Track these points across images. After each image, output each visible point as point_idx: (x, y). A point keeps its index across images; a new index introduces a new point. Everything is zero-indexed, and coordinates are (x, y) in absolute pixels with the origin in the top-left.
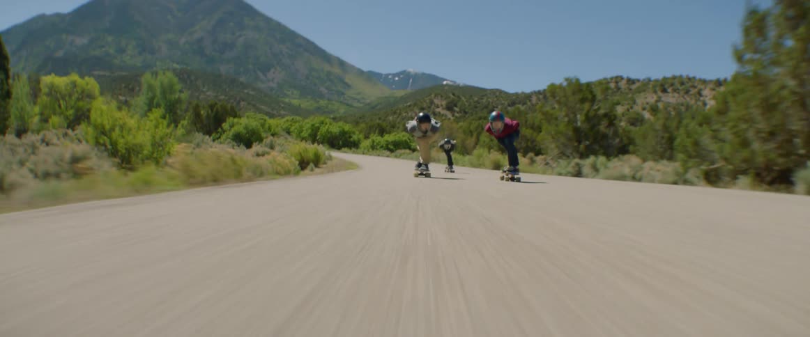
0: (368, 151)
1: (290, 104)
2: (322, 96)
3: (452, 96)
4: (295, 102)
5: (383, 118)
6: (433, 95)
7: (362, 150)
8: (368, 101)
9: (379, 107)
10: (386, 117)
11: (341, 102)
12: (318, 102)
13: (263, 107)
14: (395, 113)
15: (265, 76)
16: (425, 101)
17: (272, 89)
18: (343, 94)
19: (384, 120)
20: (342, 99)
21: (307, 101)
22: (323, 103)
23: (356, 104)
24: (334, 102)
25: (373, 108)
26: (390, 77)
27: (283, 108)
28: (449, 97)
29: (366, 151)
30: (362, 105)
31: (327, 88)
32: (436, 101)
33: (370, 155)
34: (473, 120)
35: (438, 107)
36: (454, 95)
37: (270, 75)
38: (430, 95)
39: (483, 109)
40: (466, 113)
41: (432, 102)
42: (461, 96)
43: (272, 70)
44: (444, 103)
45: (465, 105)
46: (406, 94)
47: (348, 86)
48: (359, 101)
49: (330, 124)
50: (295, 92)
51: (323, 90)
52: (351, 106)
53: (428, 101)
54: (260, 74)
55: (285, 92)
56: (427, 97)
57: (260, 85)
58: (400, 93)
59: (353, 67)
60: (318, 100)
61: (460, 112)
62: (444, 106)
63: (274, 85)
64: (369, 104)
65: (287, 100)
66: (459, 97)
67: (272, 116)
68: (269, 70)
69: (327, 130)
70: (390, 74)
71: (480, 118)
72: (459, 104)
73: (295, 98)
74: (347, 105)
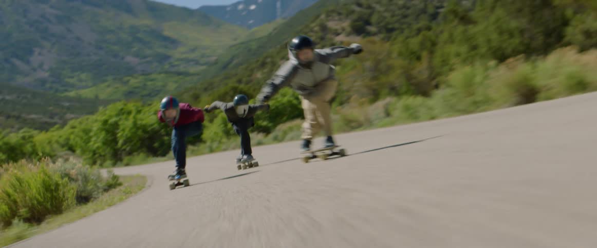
0: (220, 142)
1: (79, 99)
2: (130, 71)
3: (357, 9)
4: (87, 93)
5: (244, 79)
6: (323, 16)
7: (208, 144)
8: (213, 59)
9: (235, 62)
10: (250, 76)
11: (166, 72)
12: (128, 81)
13: (33, 116)
14: (263, 65)
15: (28, 62)
16: (312, 31)
17: (43, 82)
18: (166, 57)
19: (247, 83)
20: (167, 67)
21: (108, 86)
22: (134, 82)
23: (193, 70)
24: (153, 76)
25: (225, 67)
26: (241, 7)
27: (68, 108)
28: (353, 12)
29: (215, 145)
30: (204, 67)
31: (136, 55)
32: (332, 25)
33: (225, 150)
34: (407, 38)
35: (338, 34)
36: (360, 5)
37: (35, 59)
38: (318, 17)
39: (418, 16)
40: (391, 30)
41: (324, 28)
42: (374, 5)
43: (37, 50)
44: (346, 24)
45: (385, 18)
46: (275, 29)
47: (172, 42)
48: (197, 63)
49: (139, 112)
50: (83, 76)
51: (130, 59)
52: (186, 74)
53: (316, 29)
54: (18, 62)
55: (67, 80)
56: (313, 21)
57: (20, 80)
58: (265, 30)
59: (172, 7)
60: (126, 79)
61: (380, 32)
62: (349, 29)
63: (45, 75)
64: (216, 63)
65: (72, 94)
66: (369, 7)
67: (44, 127)
68: (31, 52)
69: (135, 124)
70: (238, 3)
71: (419, 31)
72: (374, 19)
73: (86, 87)
74: (179, 74)
